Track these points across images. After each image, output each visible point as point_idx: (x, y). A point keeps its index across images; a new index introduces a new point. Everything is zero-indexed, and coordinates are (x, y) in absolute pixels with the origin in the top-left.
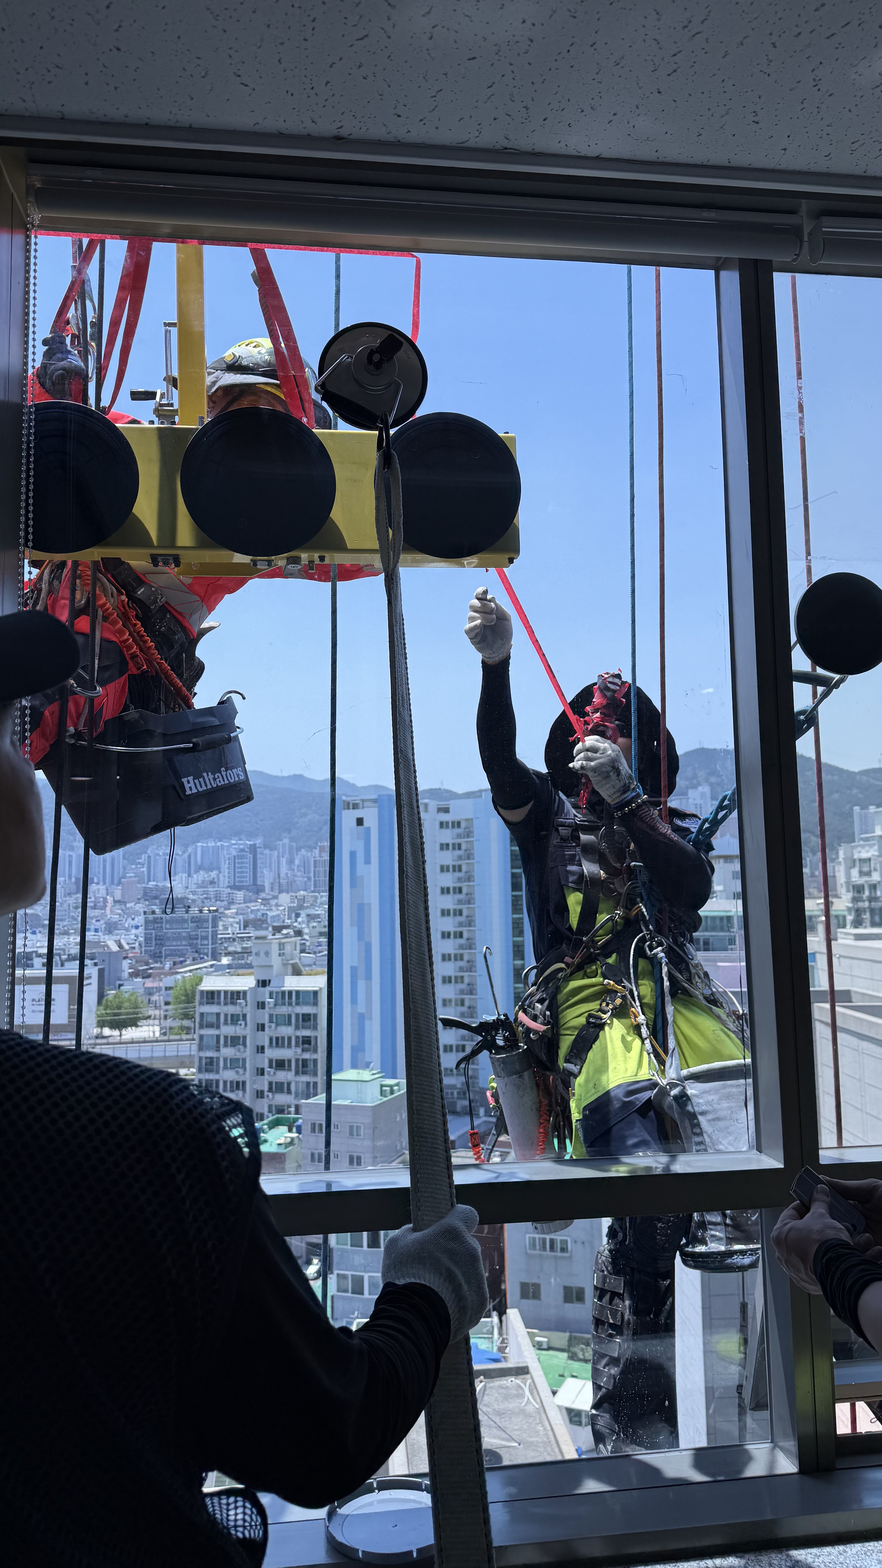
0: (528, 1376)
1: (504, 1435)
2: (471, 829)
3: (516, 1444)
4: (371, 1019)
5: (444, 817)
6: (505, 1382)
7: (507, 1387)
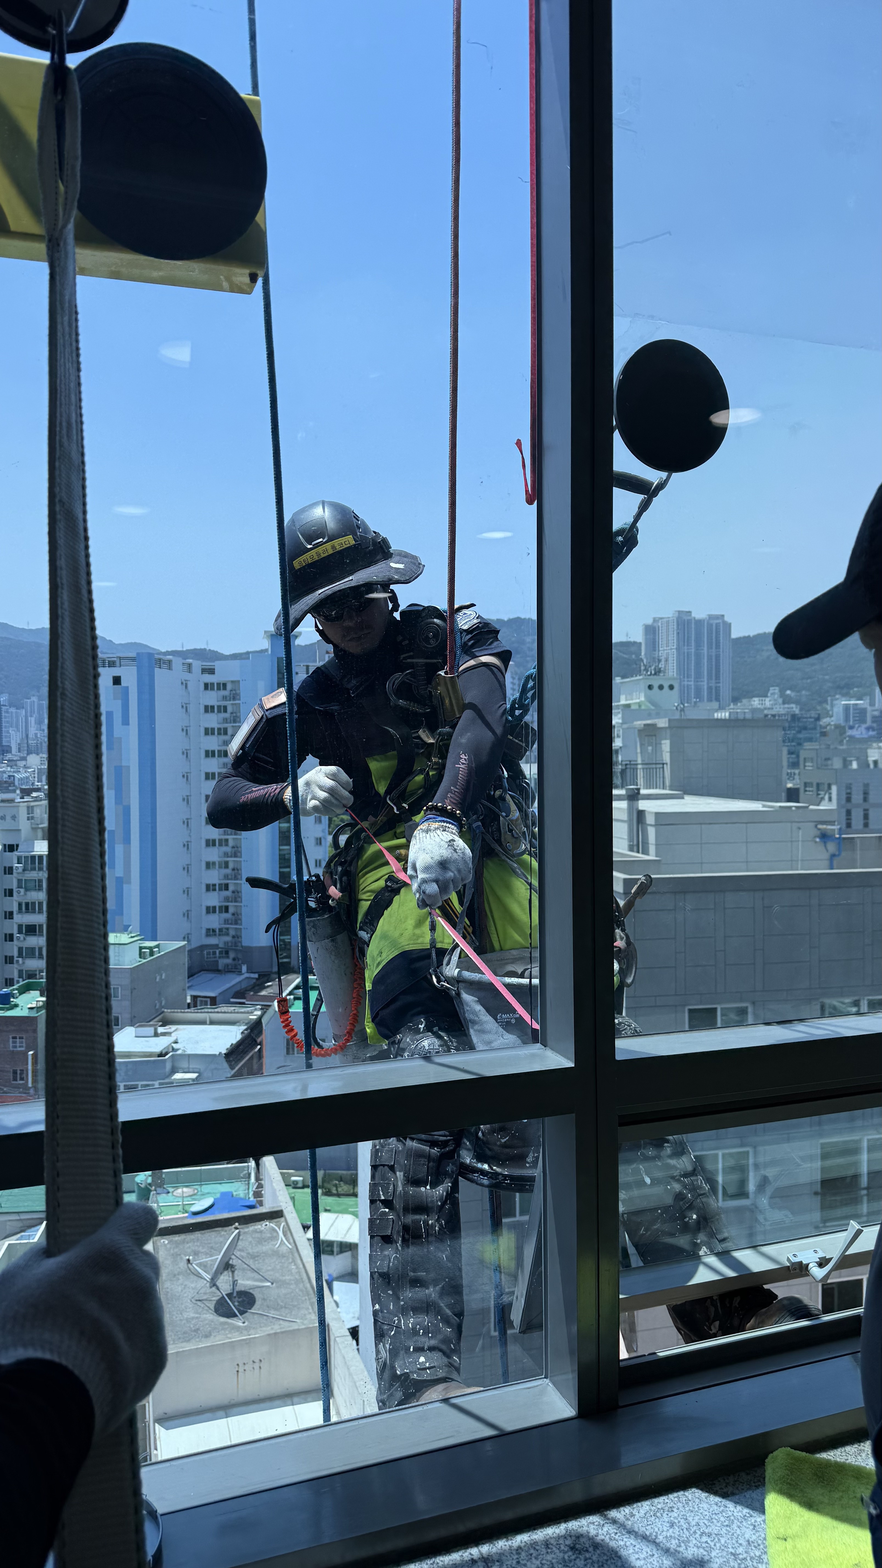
0: (282, 1219)
1: (257, 1276)
2: (238, 692)
3: (269, 1284)
4: (129, 882)
5: (208, 678)
6: (259, 1227)
7: (261, 1232)
